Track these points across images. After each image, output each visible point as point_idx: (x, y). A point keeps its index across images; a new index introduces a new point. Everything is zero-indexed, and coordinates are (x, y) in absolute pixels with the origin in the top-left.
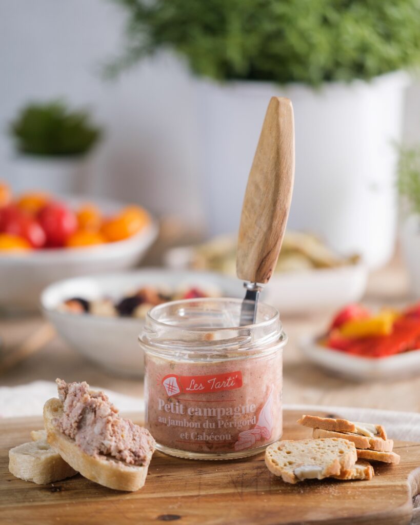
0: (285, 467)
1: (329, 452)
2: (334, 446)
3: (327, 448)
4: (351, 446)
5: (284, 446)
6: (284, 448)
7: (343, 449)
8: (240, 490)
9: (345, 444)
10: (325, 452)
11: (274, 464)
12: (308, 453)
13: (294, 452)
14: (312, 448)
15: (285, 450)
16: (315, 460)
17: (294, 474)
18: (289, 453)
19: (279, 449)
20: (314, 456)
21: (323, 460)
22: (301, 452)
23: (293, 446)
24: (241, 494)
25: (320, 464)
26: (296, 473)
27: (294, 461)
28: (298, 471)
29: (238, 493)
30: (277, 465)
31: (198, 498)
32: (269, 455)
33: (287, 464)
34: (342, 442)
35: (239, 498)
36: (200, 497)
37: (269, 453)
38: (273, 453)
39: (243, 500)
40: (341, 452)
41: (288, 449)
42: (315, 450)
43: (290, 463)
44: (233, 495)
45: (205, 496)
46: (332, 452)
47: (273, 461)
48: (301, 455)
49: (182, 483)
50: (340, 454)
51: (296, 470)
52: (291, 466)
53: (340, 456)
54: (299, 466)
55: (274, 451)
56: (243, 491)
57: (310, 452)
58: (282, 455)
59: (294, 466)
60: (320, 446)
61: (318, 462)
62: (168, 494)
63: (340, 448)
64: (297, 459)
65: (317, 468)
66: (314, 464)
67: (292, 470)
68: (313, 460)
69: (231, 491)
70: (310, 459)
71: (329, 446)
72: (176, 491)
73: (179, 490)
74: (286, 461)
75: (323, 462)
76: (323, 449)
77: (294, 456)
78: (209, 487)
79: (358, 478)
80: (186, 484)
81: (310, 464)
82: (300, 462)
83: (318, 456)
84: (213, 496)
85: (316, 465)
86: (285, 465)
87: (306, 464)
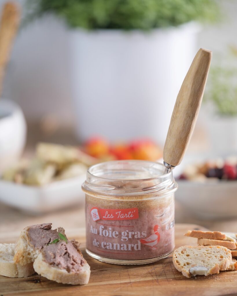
0: (184, 267)
1: (214, 257)
2: (217, 252)
3: (213, 253)
4: (229, 253)
5: (185, 250)
6: (185, 252)
7: (223, 255)
8: (156, 278)
9: (225, 251)
10: (211, 257)
11: (177, 264)
12: (200, 257)
13: (192, 255)
14: (203, 253)
15: (185, 254)
16: (204, 262)
17: (189, 272)
18: (188, 256)
19: (182, 252)
20: (203, 260)
21: (209, 263)
22: (196, 256)
23: (191, 251)
24: (157, 281)
25: (207, 266)
26: (191, 271)
27: (191, 263)
28: (192, 269)
29: (155, 280)
30: (179, 264)
31: (130, 284)
32: (175, 256)
33: (186, 264)
34: (223, 249)
35: (157, 283)
36: (131, 283)
37: (175, 255)
38: (177, 255)
39: (160, 285)
40: (222, 257)
41: (187, 253)
42: (205, 255)
43: (188, 264)
44: (152, 281)
45: (135, 282)
46: (216, 256)
47: (177, 262)
48: (196, 258)
49: (117, 275)
50: (221, 259)
51: (191, 269)
52: (188, 266)
53: (220, 260)
54: (193, 266)
55: (179, 254)
56: (158, 279)
57: (202, 256)
58: (183, 257)
59: (190, 266)
60: (208, 252)
61: (206, 264)
62: (111, 282)
63: (221, 254)
64: (193, 261)
65: (205, 269)
66: (203, 265)
67: (189, 269)
68: (202, 262)
69: (150, 279)
70: (201, 262)
71: (214, 252)
72: (114, 280)
73: (116, 280)
74: (185, 261)
75: (209, 265)
76: (210, 254)
77: (191, 259)
78: (135, 276)
79: (230, 269)
80: (120, 275)
81: (200, 265)
82: (194, 264)
83: (206, 260)
84: (139, 282)
85: (204, 266)
86: (185, 265)
87: (198, 265)
